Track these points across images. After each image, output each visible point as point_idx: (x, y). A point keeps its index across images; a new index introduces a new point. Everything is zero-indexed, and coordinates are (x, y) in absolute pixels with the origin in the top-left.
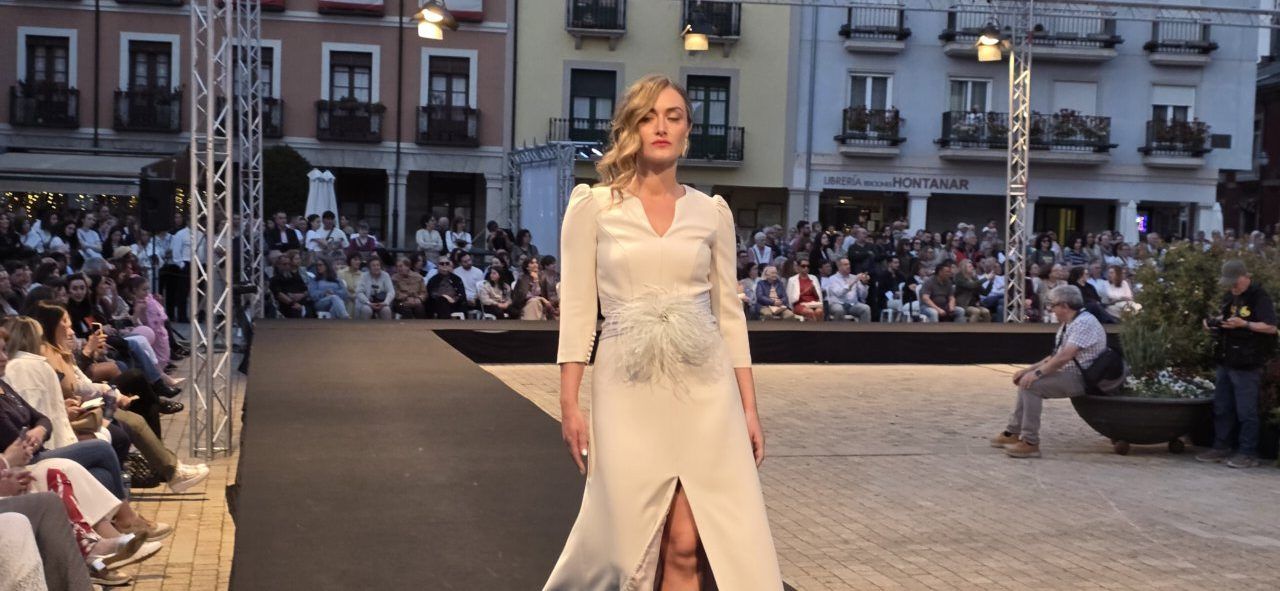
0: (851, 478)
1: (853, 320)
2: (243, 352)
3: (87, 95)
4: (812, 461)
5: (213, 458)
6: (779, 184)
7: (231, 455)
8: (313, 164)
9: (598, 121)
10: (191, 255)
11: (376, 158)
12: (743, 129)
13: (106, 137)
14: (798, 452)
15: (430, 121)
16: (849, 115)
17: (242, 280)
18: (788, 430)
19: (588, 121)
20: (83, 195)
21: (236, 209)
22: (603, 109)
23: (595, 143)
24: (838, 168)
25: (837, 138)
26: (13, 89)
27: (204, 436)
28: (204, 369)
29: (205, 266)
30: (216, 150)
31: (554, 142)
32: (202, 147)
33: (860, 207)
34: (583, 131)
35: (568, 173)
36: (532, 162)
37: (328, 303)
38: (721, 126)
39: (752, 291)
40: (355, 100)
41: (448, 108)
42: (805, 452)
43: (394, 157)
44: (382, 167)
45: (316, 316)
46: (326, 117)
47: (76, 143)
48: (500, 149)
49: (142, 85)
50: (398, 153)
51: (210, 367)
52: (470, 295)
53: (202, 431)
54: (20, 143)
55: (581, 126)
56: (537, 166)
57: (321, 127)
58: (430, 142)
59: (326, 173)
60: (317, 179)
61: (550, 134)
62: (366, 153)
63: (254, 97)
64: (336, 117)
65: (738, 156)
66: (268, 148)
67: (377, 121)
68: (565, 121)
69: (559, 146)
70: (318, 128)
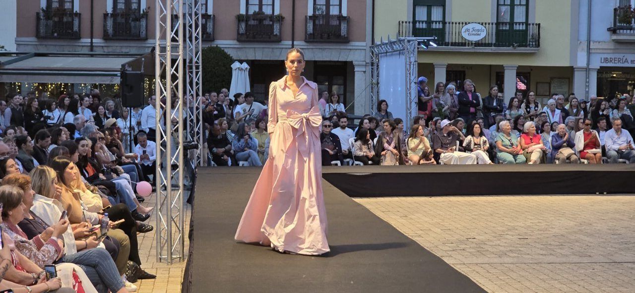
0: (626, 279)
1: (625, 162)
2: (190, 190)
3: (86, 17)
4: (597, 267)
5: (172, 263)
6: (566, 64)
7: (183, 260)
8: (234, 58)
9: (433, 22)
10: (156, 124)
11: (277, 52)
12: (539, 25)
13: (98, 45)
14: (585, 260)
15: (314, 24)
16: (618, 13)
17: (188, 140)
18: (578, 244)
19: (426, 22)
20: (84, 84)
21: (185, 93)
22: (436, 14)
23: (433, 38)
24: (611, 51)
25: (609, 30)
26: (38, 14)
27: (165, 248)
28: (165, 202)
29: (165, 132)
30: (172, 52)
31: (402, 38)
32: (163, 49)
33: (628, 80)
34: (422, 29)
35: (413, 60)
36: (387, 52)
37: (247, 155)
38: (523, 23)
39: (548, 141)
40: (263, 13)
41: (327, 16)
42: (590, 260)
44: (281, 59)
45: (238, 165)
46: (243, 25)
47: (80, 49)
48: (364, 44)
49: (121, 9)
51: (169, 202)
52: (345, 148)
53: (165, 245)
54: (42, 50)
55: (421, 27)
56: (390, 55)
57: (240, 32)
58: (315, 40)
59: (243, 64)
60: (237, 69)
61: (399, 33)
62: (271, 50)
63: (196, 14)
64: (250, 25)
65: (536, 44)
66: (205, 48)
67: (278, 27)
68: (409, 23)
69: (406, 40)
70: (238, 34)
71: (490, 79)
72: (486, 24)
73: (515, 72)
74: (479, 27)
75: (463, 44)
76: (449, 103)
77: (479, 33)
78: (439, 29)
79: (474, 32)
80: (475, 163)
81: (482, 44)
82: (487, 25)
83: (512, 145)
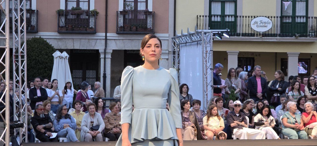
8: (55, 47)
9: (226, 16)
11: (93, 42)
15: (124, 19)
17: (15, 120)
19: (220, 16)
21: (11, 78)
22: (229, 9)
23: (226, 30)
31: (199, 31)
34: (217, 22)
35: (209, 49)
36: (186, 43)
37: (65, 132)
38: (303, 17)
40: (80, 9)
41: (136, 11)
43: (103, 42)
44: (96, 48)
45: (58, 141)
46: (63, 19)
48: (167, 35)
50: (106, 39)
55: (216, 20)
56: (189, 45)
57: (61, 25)
58: (125, 32)
59: (63, 53)
60: (58, 58)
61: (197, 25)
62: (87, 40)
63: (21, 10)
64: (69, 19)
65: (315, 35)
66: (30, 39)
67: (93, 21)
68: (206, 16)
69: (203, 33)
70: (59, 26)
71: (276, 65)
72: (271, 17)
73: (297, 59)
74: (266, 20)
75: (252, 35)
76: (240, 87)
77: (266, 25)
78: (232, 22)
79: (261, 25)
80: (264, 138)
81: (268, 34)
82: (273, 18)
83: (296, 122)
